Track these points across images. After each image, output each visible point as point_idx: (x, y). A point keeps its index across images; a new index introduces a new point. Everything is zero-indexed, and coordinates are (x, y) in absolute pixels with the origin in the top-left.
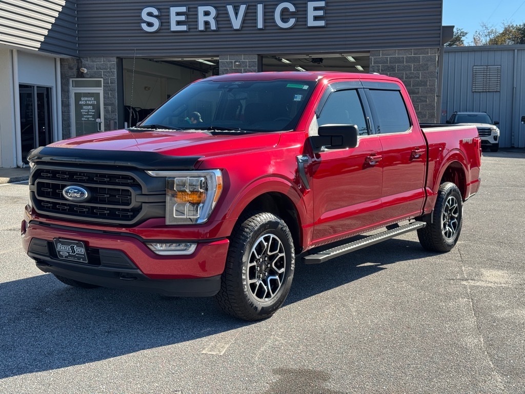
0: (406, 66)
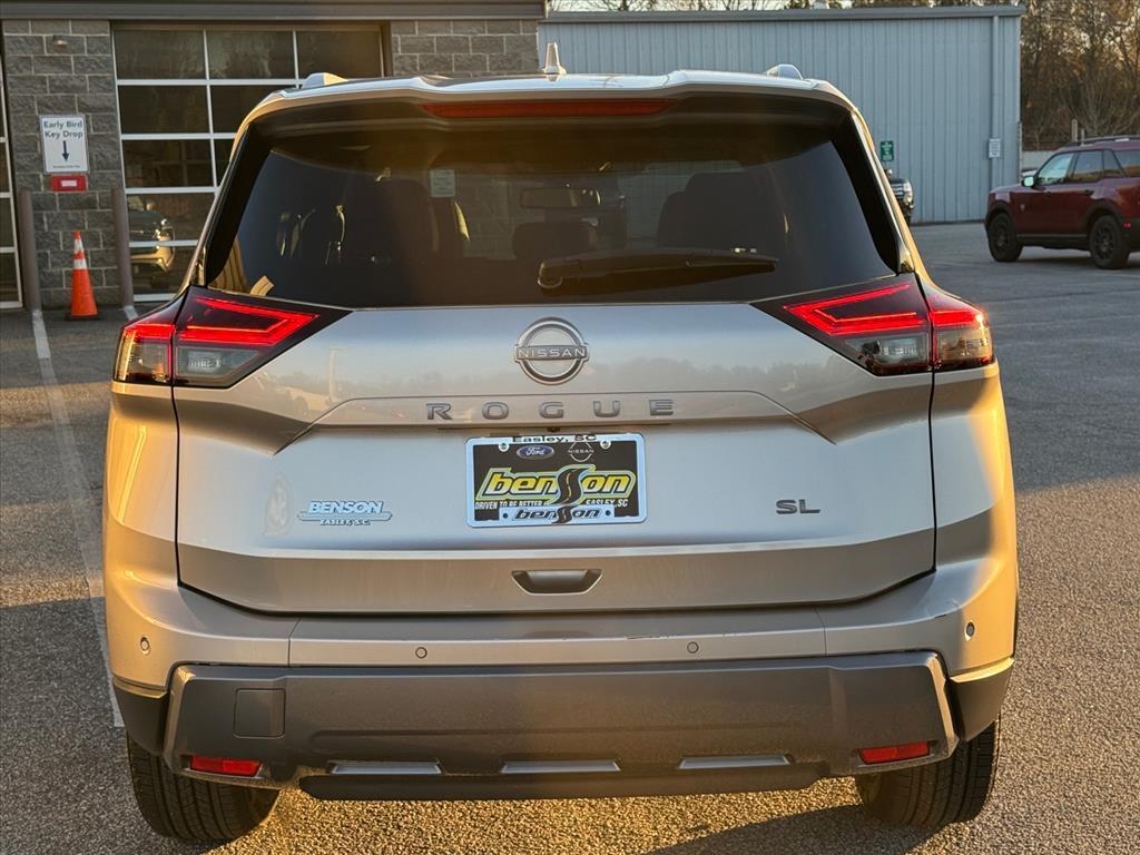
0: (474, 57)
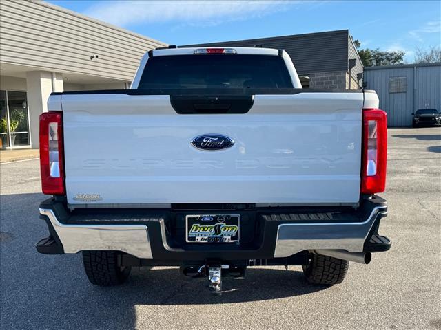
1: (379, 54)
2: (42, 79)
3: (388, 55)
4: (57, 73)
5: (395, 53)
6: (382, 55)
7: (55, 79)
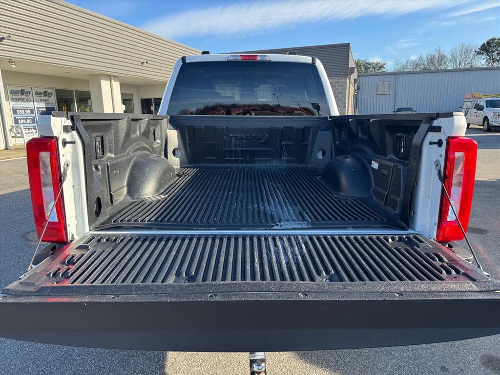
1: (368, 63)
2: (102, 81)
3: (374, 65)
4: (114, 76)
5: (379, 63)
6: (370, 65)
7: (113, 81)
